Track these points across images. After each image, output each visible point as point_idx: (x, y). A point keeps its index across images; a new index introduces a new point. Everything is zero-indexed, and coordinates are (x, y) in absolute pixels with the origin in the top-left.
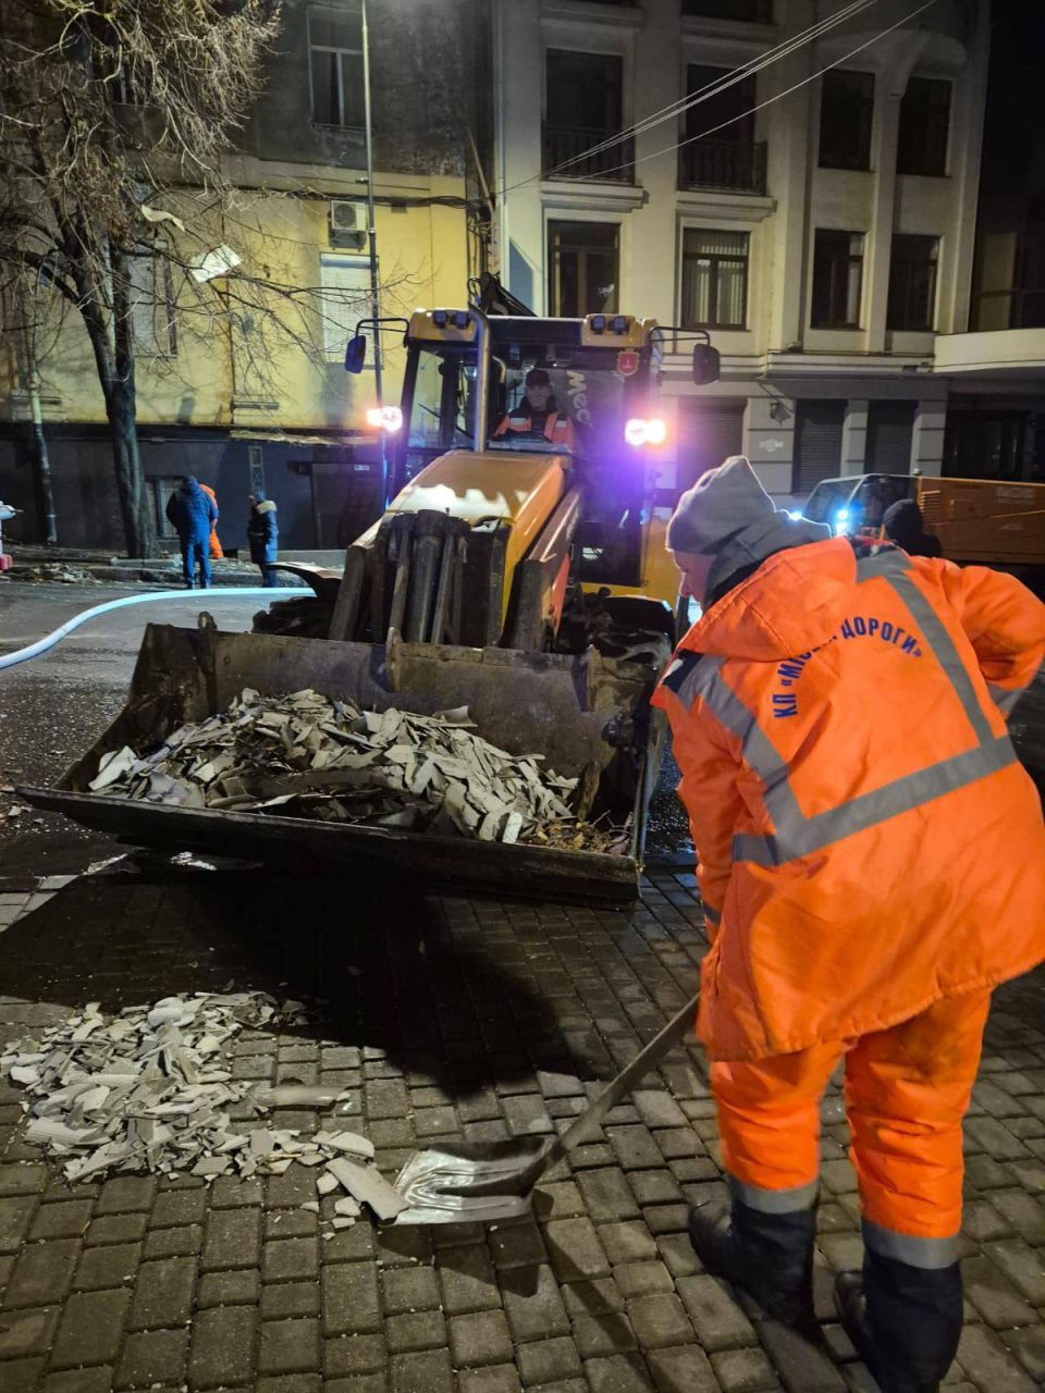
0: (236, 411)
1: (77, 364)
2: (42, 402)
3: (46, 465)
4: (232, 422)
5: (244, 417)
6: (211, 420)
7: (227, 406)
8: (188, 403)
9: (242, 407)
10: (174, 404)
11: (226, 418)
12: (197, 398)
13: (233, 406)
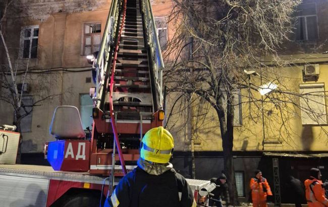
0: (265, 145)
1: (207, 130)
2: (194, 144)
3: (194, 167)
4: (263, 149)
5: (268, 147)
6: (254, 149)
7: (261, 143)
8: (246, 143)
9: (267, 143)
10: (240, 143)
11: (261, 148)
12: (249, 141)
13: (264, 143)
